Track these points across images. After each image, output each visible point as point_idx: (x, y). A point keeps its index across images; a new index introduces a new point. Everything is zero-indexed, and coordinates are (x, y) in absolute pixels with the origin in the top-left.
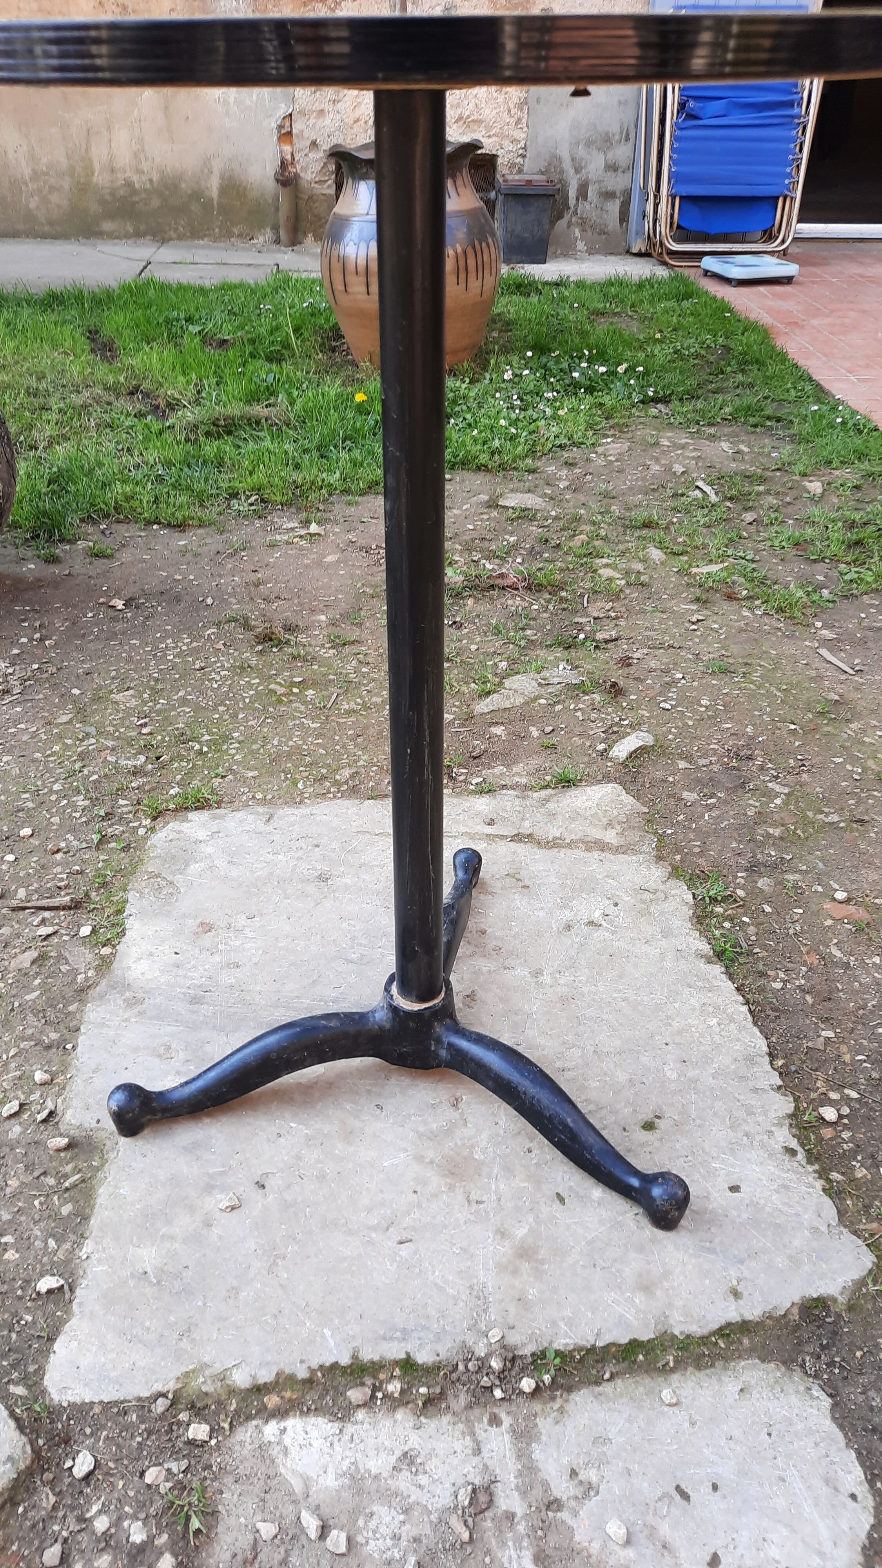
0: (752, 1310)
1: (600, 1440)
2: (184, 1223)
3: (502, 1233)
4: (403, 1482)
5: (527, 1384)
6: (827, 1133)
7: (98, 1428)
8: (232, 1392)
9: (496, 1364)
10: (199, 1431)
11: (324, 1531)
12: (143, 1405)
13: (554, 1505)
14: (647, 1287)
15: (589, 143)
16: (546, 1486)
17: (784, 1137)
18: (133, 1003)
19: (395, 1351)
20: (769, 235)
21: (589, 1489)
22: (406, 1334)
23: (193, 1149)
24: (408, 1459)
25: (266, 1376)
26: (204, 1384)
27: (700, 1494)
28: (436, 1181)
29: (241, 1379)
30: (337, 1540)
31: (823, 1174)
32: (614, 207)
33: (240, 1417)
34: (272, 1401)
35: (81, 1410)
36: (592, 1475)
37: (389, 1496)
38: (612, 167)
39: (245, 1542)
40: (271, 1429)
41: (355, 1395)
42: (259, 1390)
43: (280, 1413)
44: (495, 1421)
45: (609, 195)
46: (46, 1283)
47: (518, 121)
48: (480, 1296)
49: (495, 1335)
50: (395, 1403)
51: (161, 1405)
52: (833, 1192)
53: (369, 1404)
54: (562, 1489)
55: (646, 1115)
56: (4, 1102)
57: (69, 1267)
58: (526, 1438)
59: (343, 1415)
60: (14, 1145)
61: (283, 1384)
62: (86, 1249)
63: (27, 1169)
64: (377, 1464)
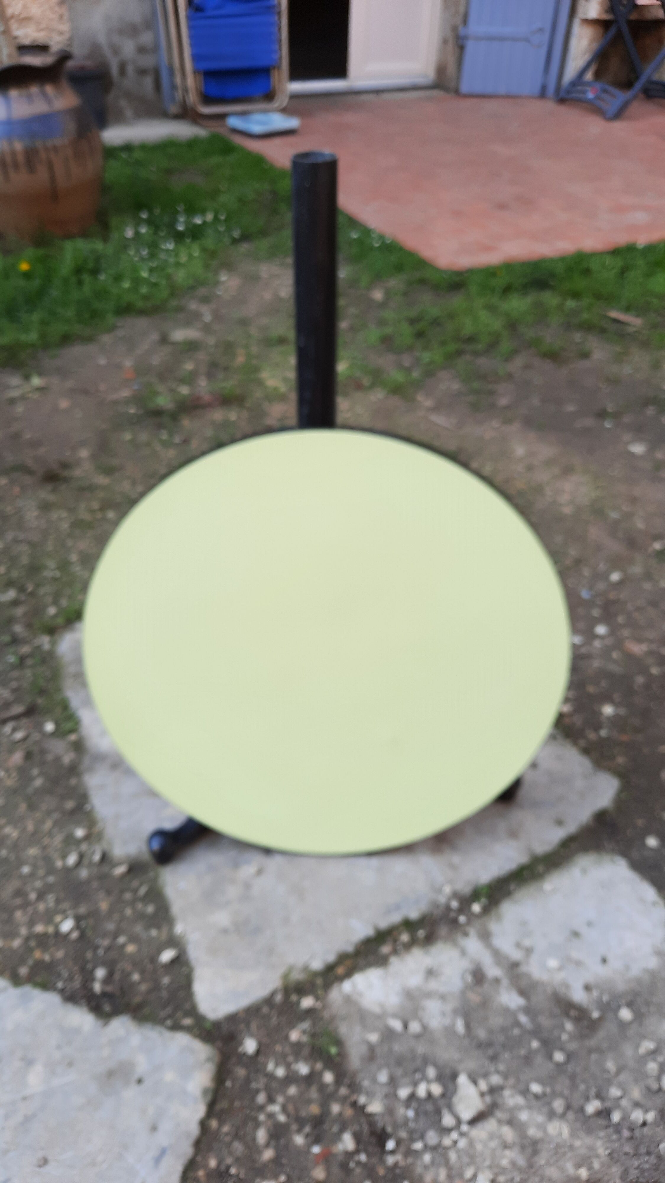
0: (571, 828)
1: (524, 923)
2: (233, 891)
4: (433, 985)
5: (476, 908)
7: (248, 1024)
8: (316, 974)
9: (455, 904)
10: (307, 1002)
11: (406, 1026)
12: (269, 1001)
13: (515, 965)
15: (121, 32)
16: (507, 957)
19: (396, 918)
20: (269, 96)
21: (529, 951)
22: (398, 907)
24: (430, 973)
25: (331, 958)
26: (297, 976)
27: (584, 930)
29: (317, 965)
30: (415, 1027)
32: (148, 82)
33: (327, 986)
34: (340, 970)
35: (232, 1018)
36: (527, 943)
37: (429, 995)
38: (141, 50)
39: (363, 1050)
40: (347, 986)
41: (385, 949)
42: (330, 968)
43: (349, 974)
44: (466, 934)
45: (142, 72)
46: (167, 956)
47: (61, 17)
49: (447, 889)
50: (408, 947)
51: (279, 998)
52: (584, 751)
53: (395, 952)
54: (516, 955)
56: (64, 857)
57: (174, 942)
58: (485, 936)
59: (382, 962)
60: (88, 881)
61: (343, 958)
62: (179, 929)
63: (109, 892)
64: (415, 981)
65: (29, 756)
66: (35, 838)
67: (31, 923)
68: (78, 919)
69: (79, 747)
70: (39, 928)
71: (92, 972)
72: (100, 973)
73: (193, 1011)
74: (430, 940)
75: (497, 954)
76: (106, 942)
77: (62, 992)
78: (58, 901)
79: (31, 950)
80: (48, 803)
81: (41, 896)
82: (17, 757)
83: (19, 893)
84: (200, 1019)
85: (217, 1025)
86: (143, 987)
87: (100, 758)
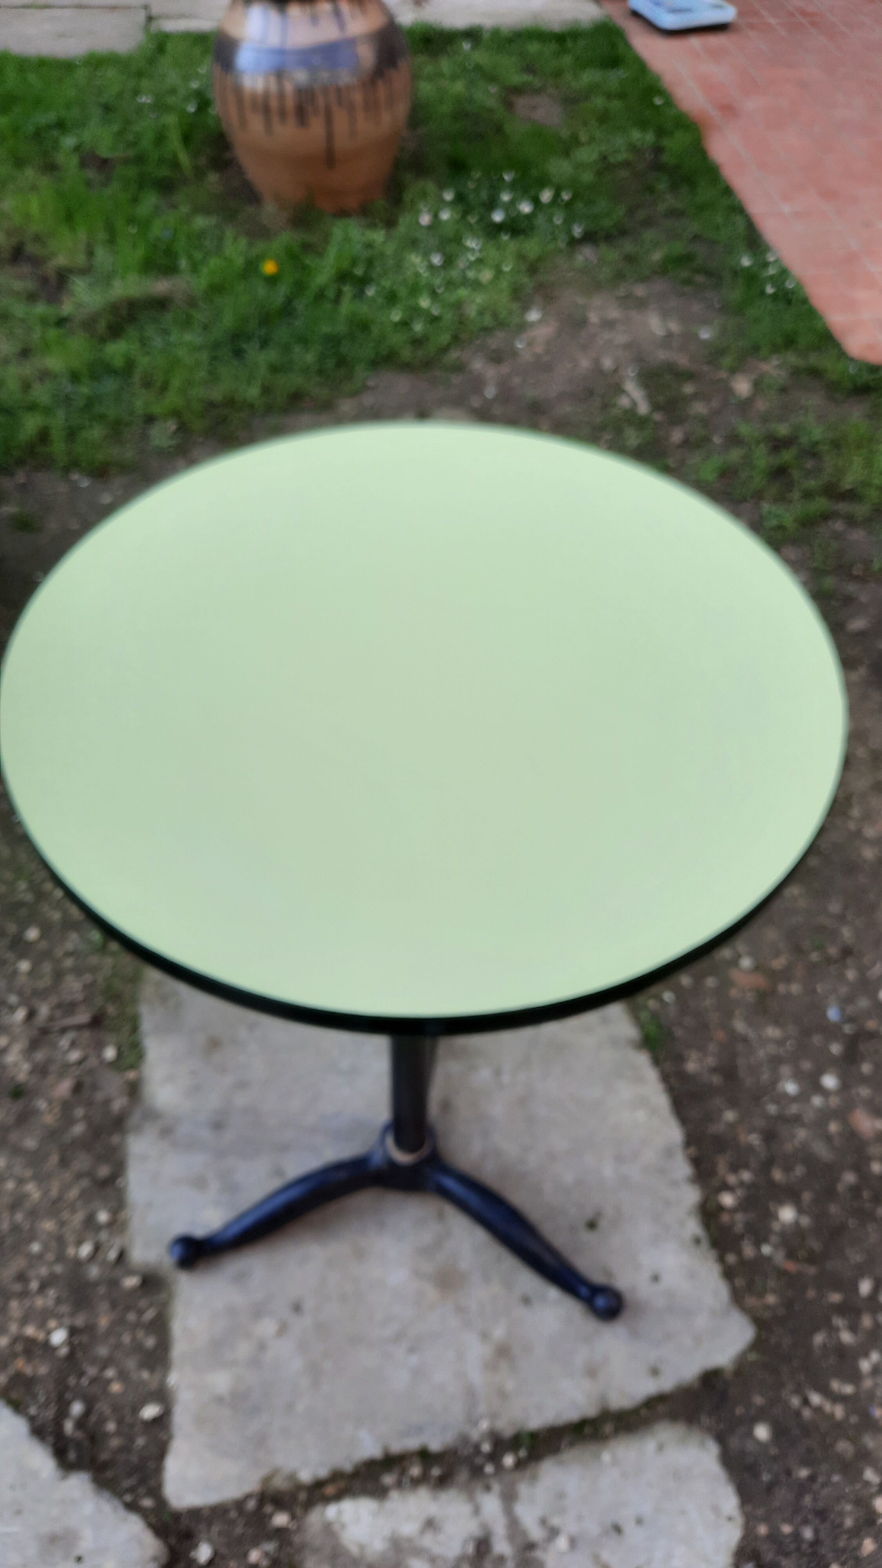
0: (666, 1383)
1: (561, 1496)
2: (243, 1349)
3: (485, 1336)
4: (428, 1541)
5: (509, 1460)
6: (725, 1218)
7: (210, 1524)
8: (299, 1487)
9: (486, 1447)
10: (281, 1519)
12: (239, 1504)
13: (531, 1546)
14: (591, 1372)
16: (524, 1533)
17: (693, 1227)
18: (166, 1132)
19: (412, 1443)
21: (553, 1533)
22: (419, 1431)
23: (241, 1278)
24: (430, 1524)
25: (323, 1473)
26: (279, 1483)
27: (629, 1528)
28: (432, 1293)
29: (306, 1476)
31: (721, 1259)
33: (309, 1505)
34: (330, 1490)
35: (195, 1513)
36: (555, 1521)
37: (418, 1552)
40: (331, 1511)
41: (388, 1479)
42: (319, 1484)
43: (338, 1497)
44: (488, 1488)
46: (150, 1411)
48: (471, 1394)
49: (484, 1425)
50: (416, 1483)
51: (251, 1505)
52: (728, 1274)
53: (399, 1485)
54: (536, 1533)
55: (589, 1214)
56: (79, 1243)
57: (163, 1396)
58: (509, 1498)
59: (380, 1493)
60: (96, 1284)
61: (336, 1476)
62: (173, 1379)
63: (114, 1305)
64: (409, 1529)
65: (78, 1088)
66: (55, 1207)
67: (24, 1321)
68: (73, 1331)
69: (134, 1090)
70: (30, 1331)
71: (68, 1404)
72: (77, 1408)
73: (156, 1492)
74: (443, 1482)
75: (514, 1525)
76: (92, 1371)
77: (32, 1419)
78: (58, 1301)
79: (15, 1356)
80: (82, 1161)
81: (43, 1287)
82: (64, 1087)
83: (22, 1277)
84: (161, 1503)
85: (177, 1516)
86: (115, 1443)
87: (152, 1115)
